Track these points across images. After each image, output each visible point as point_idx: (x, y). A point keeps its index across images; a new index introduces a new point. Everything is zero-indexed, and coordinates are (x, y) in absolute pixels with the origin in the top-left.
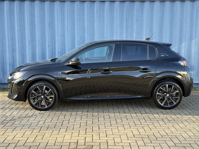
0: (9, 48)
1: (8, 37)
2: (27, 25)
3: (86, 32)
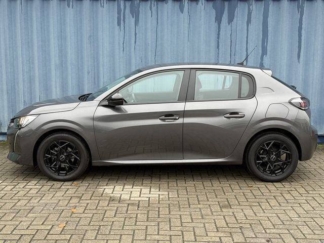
0: (23, 76)
2: (54, 38)
3: (150, 51)
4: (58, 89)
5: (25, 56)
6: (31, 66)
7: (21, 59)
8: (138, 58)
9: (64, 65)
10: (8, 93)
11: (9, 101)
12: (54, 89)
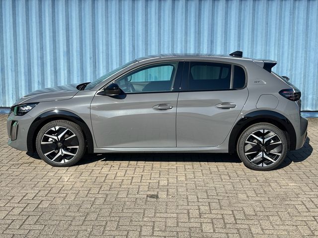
0: (38, 60)
1: (37, 45)
3: (141, 40)
4: (66, 72)
5: (39, 45)
6: (44, 53)
7: (36, 47)
8: (131, 46)
9: (70, 52)
10: (25, 74)
11: (26, 81)
12: (62, 72)
